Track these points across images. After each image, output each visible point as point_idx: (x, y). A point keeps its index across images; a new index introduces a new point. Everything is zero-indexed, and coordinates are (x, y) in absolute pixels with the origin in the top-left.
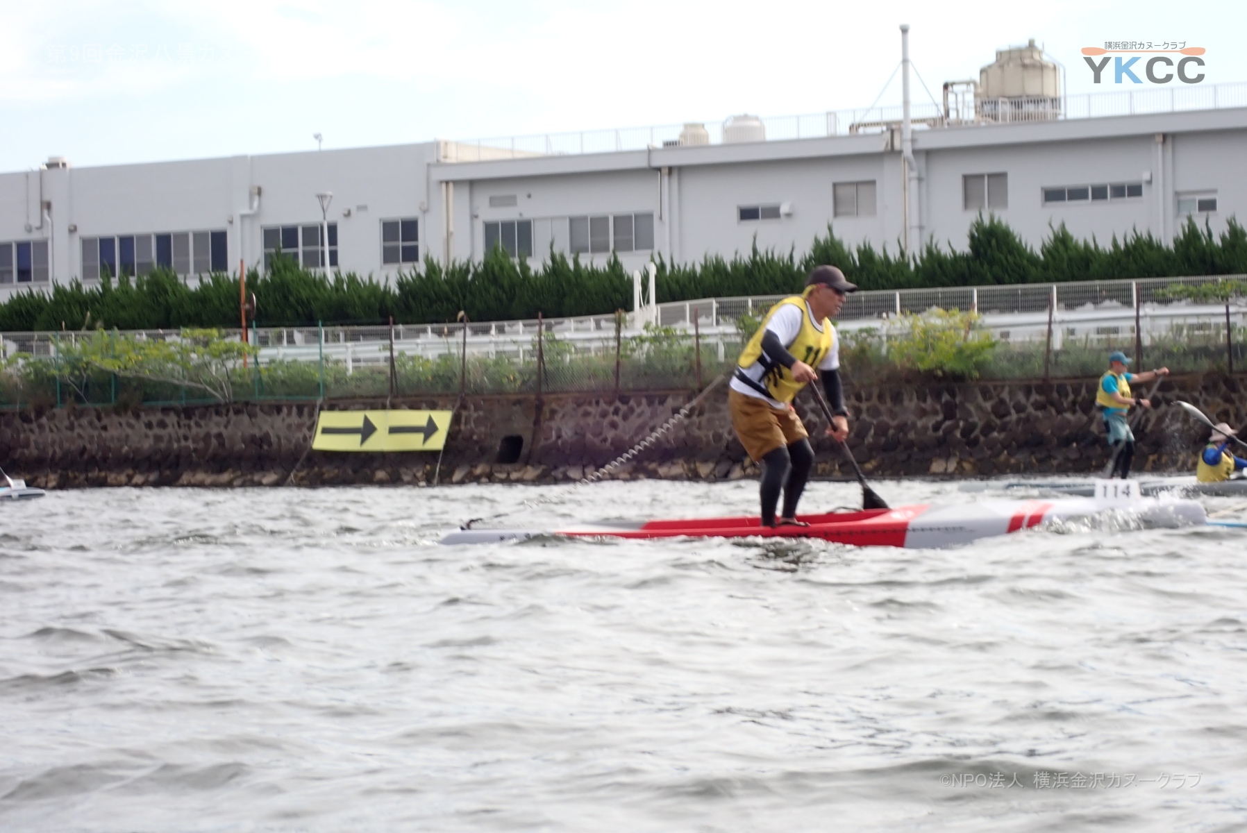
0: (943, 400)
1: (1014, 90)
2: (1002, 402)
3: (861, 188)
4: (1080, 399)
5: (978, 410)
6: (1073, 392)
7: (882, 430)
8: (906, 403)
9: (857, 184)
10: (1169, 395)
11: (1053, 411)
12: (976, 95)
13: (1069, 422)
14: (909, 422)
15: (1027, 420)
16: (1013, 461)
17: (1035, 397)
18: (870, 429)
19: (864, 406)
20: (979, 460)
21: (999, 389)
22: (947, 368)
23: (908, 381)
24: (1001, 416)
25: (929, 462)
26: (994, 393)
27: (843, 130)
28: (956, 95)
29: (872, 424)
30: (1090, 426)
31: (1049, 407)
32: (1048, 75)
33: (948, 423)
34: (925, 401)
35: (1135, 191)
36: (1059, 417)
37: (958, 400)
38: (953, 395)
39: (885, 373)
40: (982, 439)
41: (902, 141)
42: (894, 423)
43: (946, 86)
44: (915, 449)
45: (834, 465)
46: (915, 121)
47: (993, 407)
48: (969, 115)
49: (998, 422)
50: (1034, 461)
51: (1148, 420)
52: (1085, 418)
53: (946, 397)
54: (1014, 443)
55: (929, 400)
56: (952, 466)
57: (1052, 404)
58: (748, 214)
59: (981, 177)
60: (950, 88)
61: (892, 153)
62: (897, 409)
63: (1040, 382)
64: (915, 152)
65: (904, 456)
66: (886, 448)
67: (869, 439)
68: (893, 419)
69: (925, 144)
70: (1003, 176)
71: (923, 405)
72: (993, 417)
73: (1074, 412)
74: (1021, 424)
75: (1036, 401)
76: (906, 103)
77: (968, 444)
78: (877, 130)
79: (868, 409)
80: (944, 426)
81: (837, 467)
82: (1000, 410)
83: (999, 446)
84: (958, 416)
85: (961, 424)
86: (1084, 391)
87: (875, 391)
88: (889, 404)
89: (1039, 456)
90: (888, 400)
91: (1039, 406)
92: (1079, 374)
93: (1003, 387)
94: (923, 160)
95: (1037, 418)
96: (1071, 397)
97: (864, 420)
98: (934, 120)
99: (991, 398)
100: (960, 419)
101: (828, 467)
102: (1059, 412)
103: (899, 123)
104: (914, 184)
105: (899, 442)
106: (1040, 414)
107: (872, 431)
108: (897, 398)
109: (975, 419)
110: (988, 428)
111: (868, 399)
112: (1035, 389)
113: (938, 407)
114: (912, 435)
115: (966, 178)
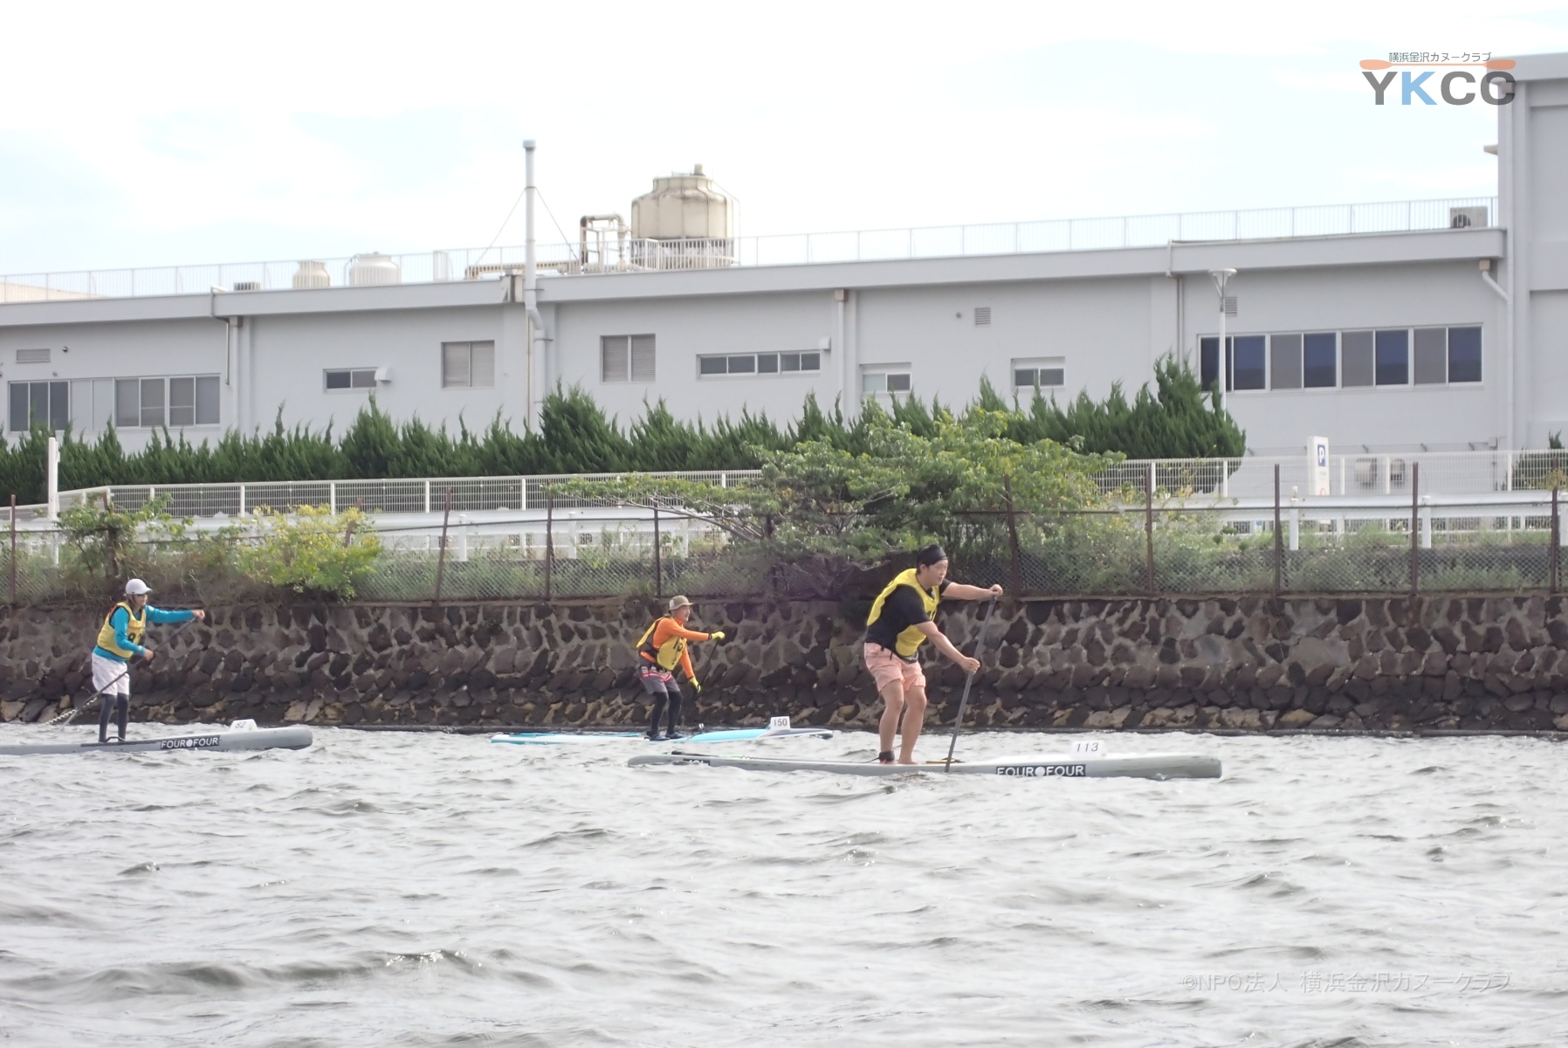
0: (310, 626)
1: (670, 229)
2: (381, 628)
3: (477, 350)
4: (475, 627)
5: (352, 638)
6: (467, 619)
7: (234, 662)
8: (265, 628)
9: (472, 344)
10: (583, 625)
11: (443, 642)
12: (621, 234)
13: (461, 657)
14: (268, 653)
15: (411, 654)
16: (387, 707)
17: (422, 623)
18: (221, 661)
19: (213, 630)
20: (346, 706)
21: (378, 612)
22: (309, 583)
23: (269, 600)
24: (380, 649)
25: (287, 705)
26: (373, 617)
27: (458, 274)
28: (598, 233)
29: (223, 654)
30: (485, 664)
31: (437, 636)
32: (717, 211)
33: (315, 655)
34: (288, 626)
35: (811, 361)
36: (450, 650)
37: (327, 626)
38: (322, 620)
39: (242, 587)
40: (355, 677)
41: (524, 290)
42: (249, 654)
43: (584, 222)
44: (272, 689)
45: (168, 709)
46: (540, 266)
47: (370, 635)
48: (612, 259)
49: (376, 655)
50: (413, 708)
51: (556, 657)
52: (482, 653)
53: (314, 621)
54: (393, 685)
55: (294, 626)
56: (313, 711)
57: (442, 634)
58: (337, 380)
59: (624, 338)
60: (589, 225)
61: (512, 304)
62: (254, 635)
63: (428, 604)
64: (540, 305)
65: (255, 699)
66: (237, 688)
67: (218, 675)
68: (249, 649)
69: (551, 295)
70: (651, 337)
71: (286, 632)
72: (369, 649)
73: (469, 645)
74: (404, 658)
75: (423, 628)
76: (530, 241)
77: (337, 684)
78: (495, 275)
79: (218, 636)
80: (310, 660)
81: (172, 712)
82: (379, 640)
83: (374, 687)
84: (328, 647)
85: (332, 656)
86: (480, 617)
87: (228, 611)
88: (245, 629)
89: (420, 702)
90: (243, 624)
91: (428, 636)
92: (477, 594)
93: (384, 608)
94: (551, 315)
95: (423, 651)
96: (466, 624)
97: (213, 649)
98: (567, 263)
99: (368, 624)
100: (330, 651)
101: (161, 711)
102: (450, 645)
103: (519, 267)
104: (541, 344)
105: (254, 681)
106: (426, 645)
107: (222, 664)
108: (254, 622)
109: (349, 652)
110: (362, 665)
111: (218, 622)
112: (422, 613)
113: (304, 634)
114: (270, 671)
115: (604, 339)
